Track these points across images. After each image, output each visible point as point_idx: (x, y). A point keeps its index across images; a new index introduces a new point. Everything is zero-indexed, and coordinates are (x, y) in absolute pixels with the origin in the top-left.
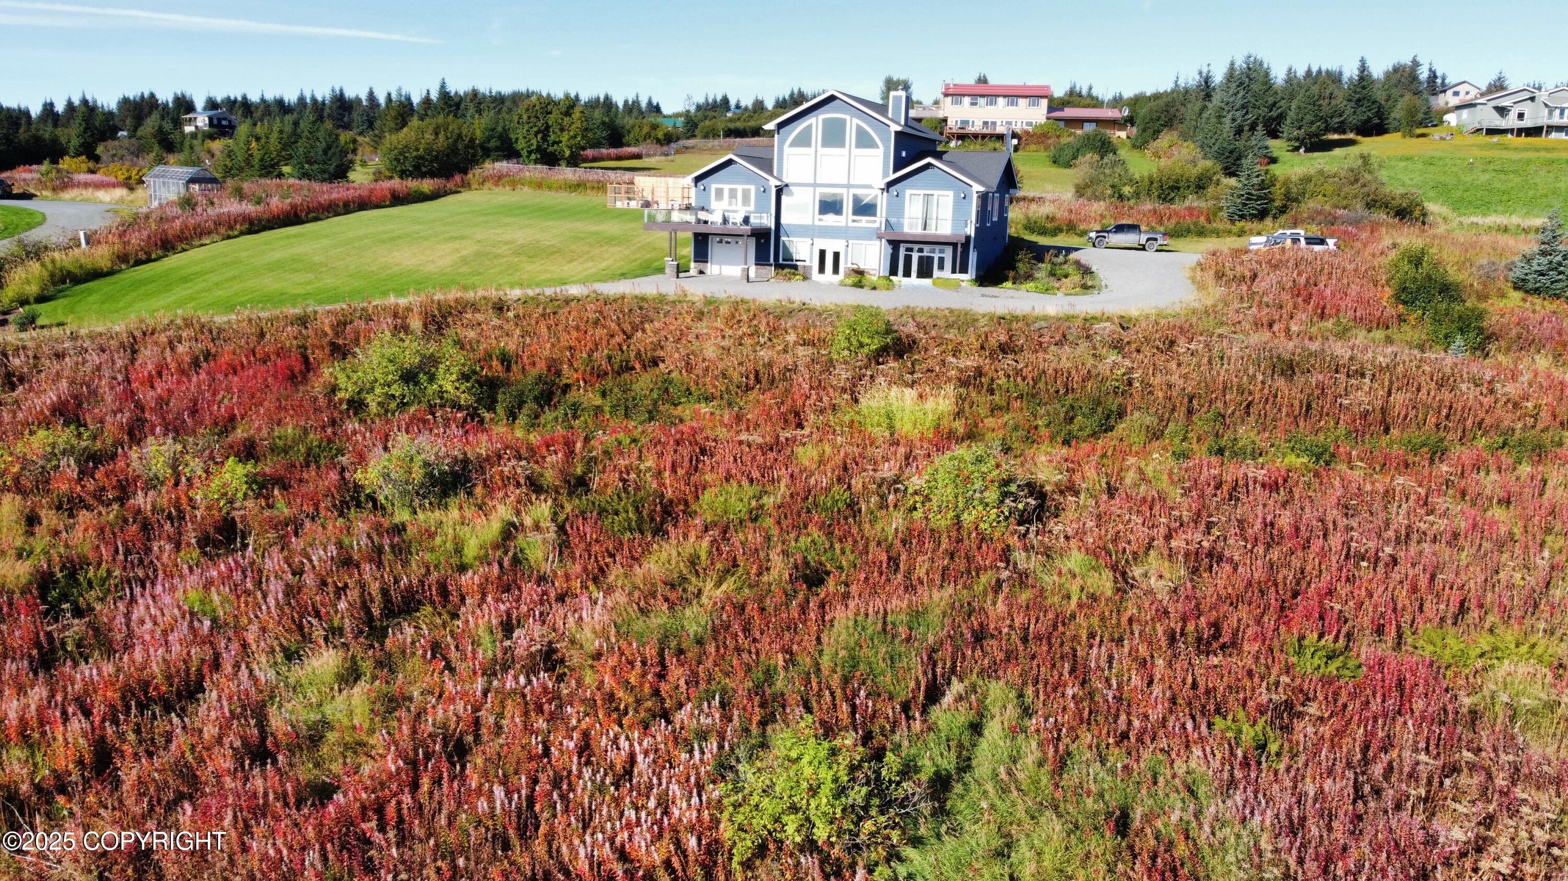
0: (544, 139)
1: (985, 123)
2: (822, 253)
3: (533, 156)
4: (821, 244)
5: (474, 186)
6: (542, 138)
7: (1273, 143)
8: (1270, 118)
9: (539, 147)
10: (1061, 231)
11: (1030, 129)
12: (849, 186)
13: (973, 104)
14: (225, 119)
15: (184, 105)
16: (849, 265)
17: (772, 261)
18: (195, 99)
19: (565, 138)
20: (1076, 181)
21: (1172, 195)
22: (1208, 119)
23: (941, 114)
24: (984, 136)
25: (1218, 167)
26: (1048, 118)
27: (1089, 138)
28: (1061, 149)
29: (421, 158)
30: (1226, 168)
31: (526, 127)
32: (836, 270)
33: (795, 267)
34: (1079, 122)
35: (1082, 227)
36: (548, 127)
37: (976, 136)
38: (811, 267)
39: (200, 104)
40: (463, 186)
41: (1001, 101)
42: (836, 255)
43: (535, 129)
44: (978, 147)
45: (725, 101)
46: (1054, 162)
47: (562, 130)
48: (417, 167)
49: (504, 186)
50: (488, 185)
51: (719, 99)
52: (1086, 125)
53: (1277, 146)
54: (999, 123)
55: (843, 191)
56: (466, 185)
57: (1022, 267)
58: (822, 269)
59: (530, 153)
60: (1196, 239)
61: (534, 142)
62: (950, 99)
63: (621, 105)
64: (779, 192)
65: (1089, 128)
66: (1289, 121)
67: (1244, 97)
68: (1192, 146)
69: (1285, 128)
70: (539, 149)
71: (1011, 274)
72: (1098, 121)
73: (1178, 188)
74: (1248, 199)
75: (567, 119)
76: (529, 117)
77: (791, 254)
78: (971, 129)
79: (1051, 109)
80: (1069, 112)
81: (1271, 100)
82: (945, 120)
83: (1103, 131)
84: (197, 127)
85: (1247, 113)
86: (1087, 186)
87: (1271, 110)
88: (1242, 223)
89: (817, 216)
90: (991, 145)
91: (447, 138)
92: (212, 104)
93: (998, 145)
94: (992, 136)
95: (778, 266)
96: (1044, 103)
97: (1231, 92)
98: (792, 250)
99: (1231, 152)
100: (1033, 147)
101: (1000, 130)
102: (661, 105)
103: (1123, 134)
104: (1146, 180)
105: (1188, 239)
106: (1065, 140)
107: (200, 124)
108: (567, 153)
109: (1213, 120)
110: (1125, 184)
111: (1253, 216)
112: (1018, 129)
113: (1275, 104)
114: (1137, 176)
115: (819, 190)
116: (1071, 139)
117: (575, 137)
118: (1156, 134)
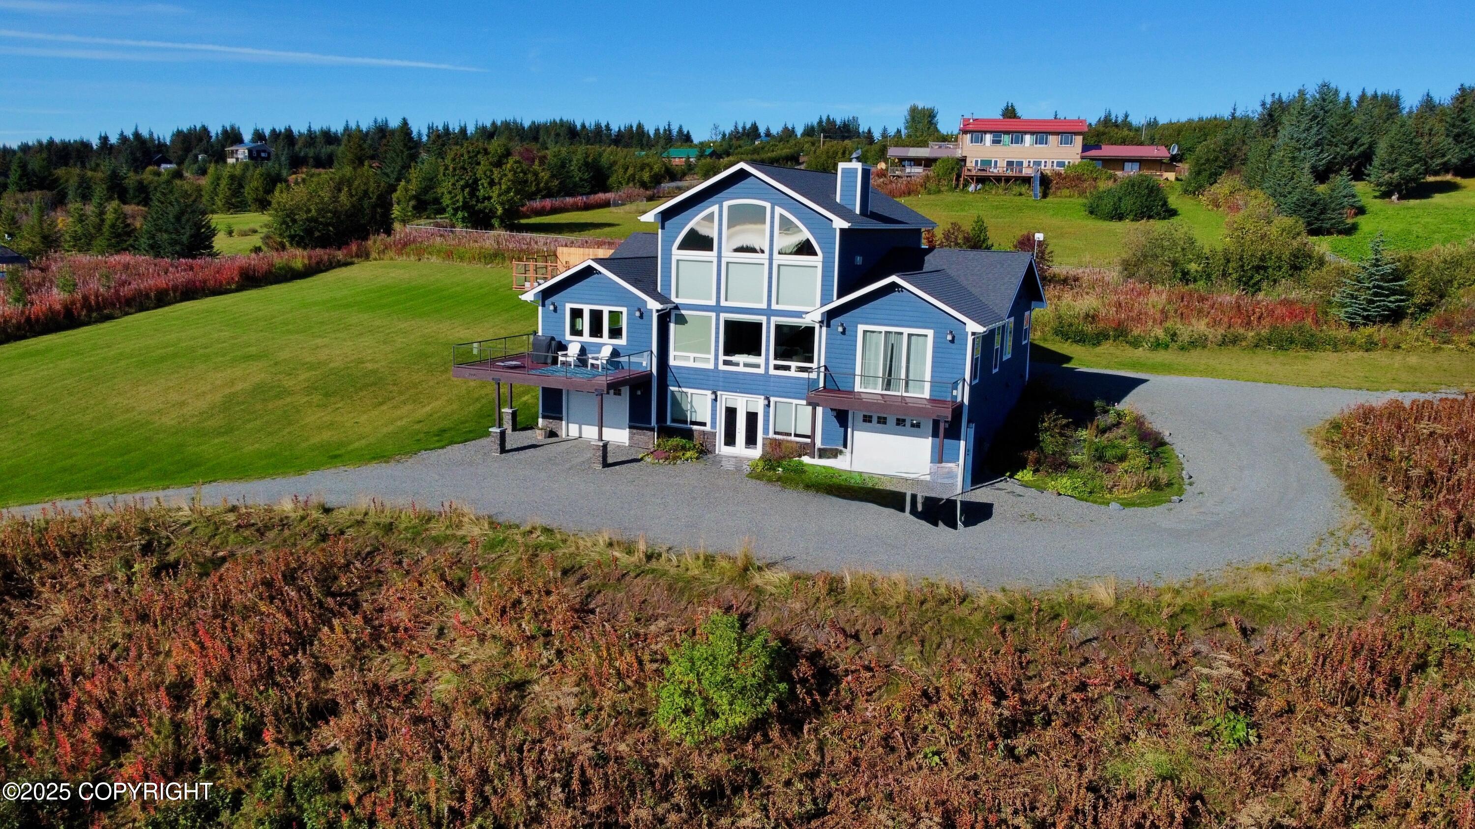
0: (473, 194)
1: (1010, 164)
2: (731, 413)
3: (460, 214)
4: (727, 399)
5: (374, 255)
6: (470, 193)
7: (1360, 187)
8: (1351, 157)
9: (465, 203)
10: (1107, 337)
11: (1061, 170)
12: (769, 312)
13: (996, 142)
14: (264, 151)
15: (233, 137)
16: (771, 435)
17: (654, 422)
18: (242, 131)
19: (495, 193)
20: (1124, 256)
21: (1257, 277)
22: (1281, 162)
23: (959, 154)
24: (1008, 179)
25: (1301, 225)
26: (1082, 158)
27: (1133, 186)
28: (1100, 198)
29: (314, 220)
30: (1309, 224)
31: (452, 181)
32: (751, 440)
33: (688, 434)
34: (1119, 162)
35: (1136, 332)
36: (476, 181)
37: (998, 179)
38: (714, 434)
39: (247, 137)
40: (357, 256)
41: (1028, 138)
42: (752, 418)
43: (462, 183)
44: (1000, 191)
45: (755, 128)
46: (1091, 213)
47: (492, 183)
48: (309, 232)
49: (408, 255)
50: (391, 253)
51: (748, 126)
52: (1128, 166)
53: (1363, 190)
54: (1025, 164)
55: (763, 319)
56: (365, 255)
57: (1049, 442)
58: (730, 440)
59: (456, 210)
60: (1302, 353)
61: (460, 198)
62: (969, 136)
63: (652, 133)
64: (664, 319)
65: (1131, 171)
66: (1376, 162)
67: (1318, 133)
68: (1261, 195)
69: (1372, 170)
70: (466, 206)
71: (1032, 455)
72: (1143, 162)
73: (1265, 268)
74: (1376, 294)
75: (496, 171)
76: (454, 169)
77: (683, 413)
78: (994, 171)
79: (1086, 148)
80: (1109, 151)
81: (1352, 136)
82: (964, 160)
83: (1146, 172)
84: (237, 159)
85: (1322, 151)
86: (1138, 264)
87: (1351, 148)
88: (1369, 330)
89: (722, 358)
90: (1016, 189)
91: (352, 196)
92: (259, 136)
93: (1024, 189)
94: (1017, 179)
95: (665, 432)
96: (1079, 140)
97: (1302, 127)
98: (687, 406)
99: (1314, 204)
100: (1066, 192)
101: (1026, 172)
102: (691, 133)
103: (1171, 176)
104: (1220, 255)
105: (1291, 353)
106: (1104, 185)
107: (240, 156)
108: (500, 211)
109: (1287, 163)
110: (1191, 261)
111: (1384, 320)
112: (1048, 170)
113: (1356, 140)
114: (1206, 250)
115: (723, 316)
116: (1110, 184)
117: (508, 191)
118: (1213, 178)
